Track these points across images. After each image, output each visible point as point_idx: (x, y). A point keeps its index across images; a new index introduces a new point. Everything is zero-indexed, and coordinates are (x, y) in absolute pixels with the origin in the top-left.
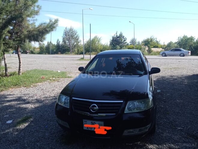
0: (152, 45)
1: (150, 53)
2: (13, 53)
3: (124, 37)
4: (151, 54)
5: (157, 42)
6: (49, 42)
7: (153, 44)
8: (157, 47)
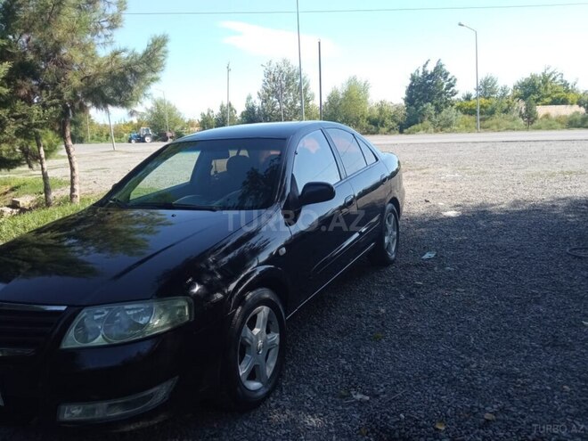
0: (548, 96)
1: (532, 122)
2: (130, 142)
3: (447, 74)
4: (534, 125)
5: (566, 84)
6: (225, 104)
7: (549, 92)
8: (564, 102)
